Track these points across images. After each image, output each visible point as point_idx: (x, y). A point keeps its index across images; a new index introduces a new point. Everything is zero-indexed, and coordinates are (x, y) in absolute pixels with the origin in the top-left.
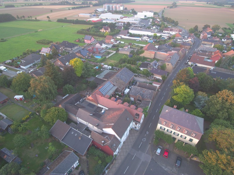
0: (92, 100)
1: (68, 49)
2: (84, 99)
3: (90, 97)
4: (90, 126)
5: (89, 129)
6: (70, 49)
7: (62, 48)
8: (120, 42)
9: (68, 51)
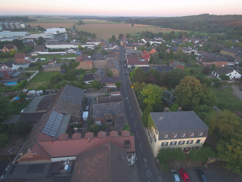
8: (39, 60)
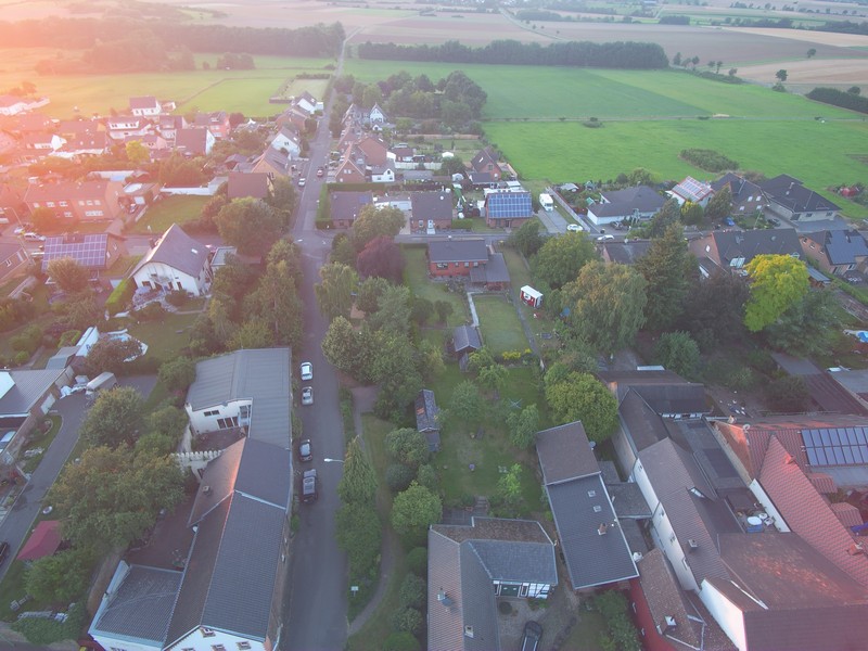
0: (737, 447)
1: (781, 210)
2: (709, 419)
3: (739, 432)
4: (664, 526)
5: (653, 531)
6: (788, 213)
7: (758, 199)
9: (773, 218)
